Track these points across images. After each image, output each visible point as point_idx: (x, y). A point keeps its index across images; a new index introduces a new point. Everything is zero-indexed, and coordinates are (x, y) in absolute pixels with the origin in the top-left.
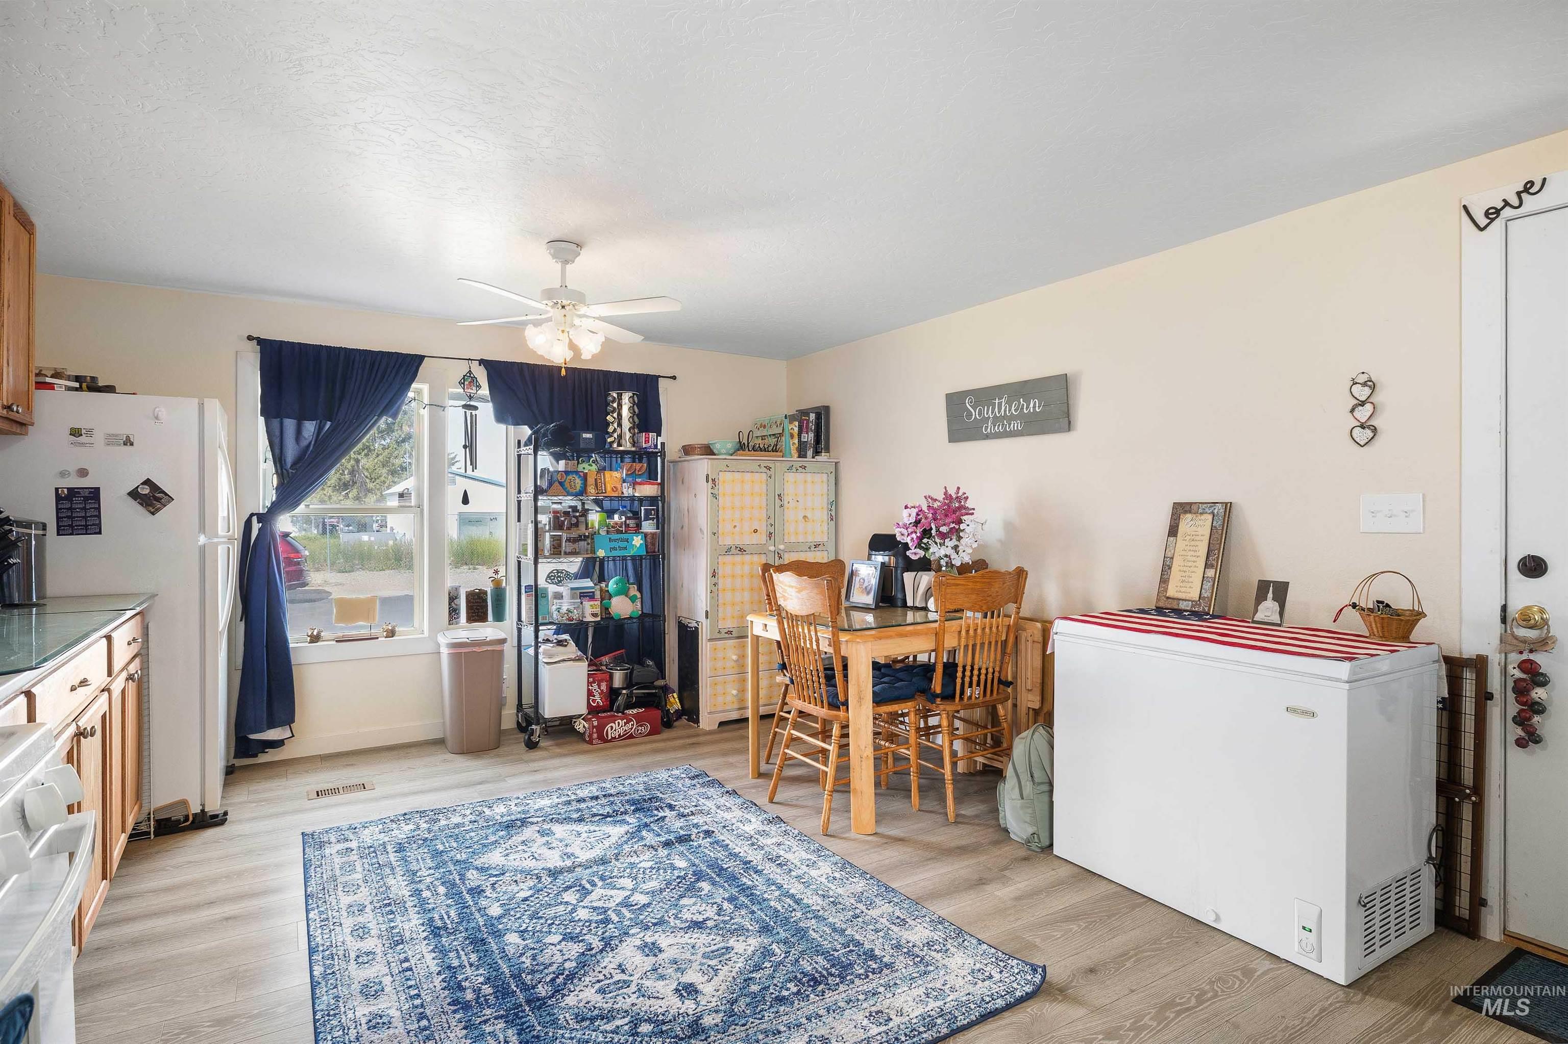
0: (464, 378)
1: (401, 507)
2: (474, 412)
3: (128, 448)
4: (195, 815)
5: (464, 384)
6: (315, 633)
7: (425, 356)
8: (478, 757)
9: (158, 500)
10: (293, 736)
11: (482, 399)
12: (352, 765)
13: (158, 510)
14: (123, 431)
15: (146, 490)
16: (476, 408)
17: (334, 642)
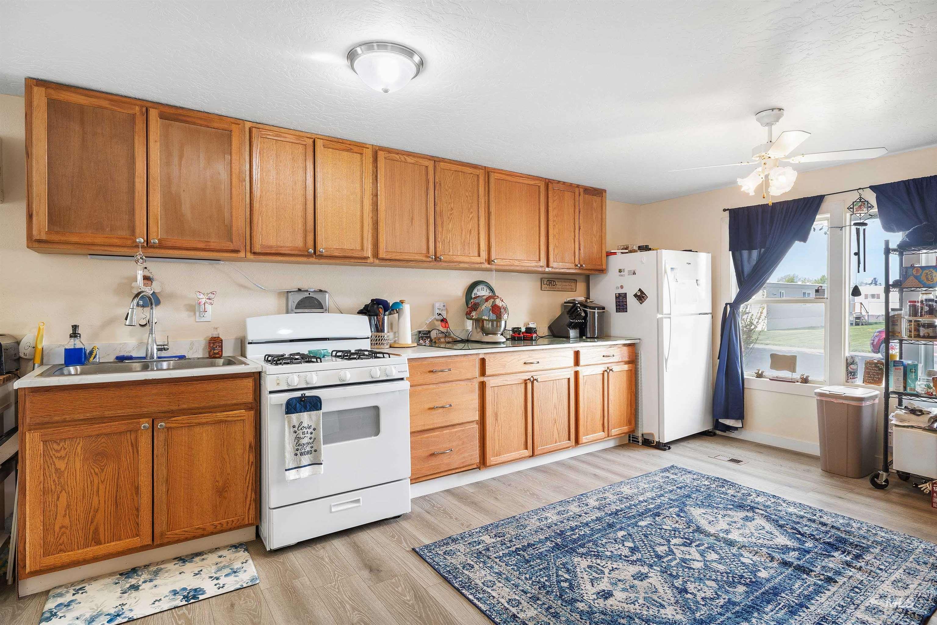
0: (853, 204)
1: (817, 298)
2: (864, 227)
3: (634, 275)
4: (657, 442)
5: (853, 208)
6: (760, 373)
7: (825, 195)
8: (832, 477)
9: (643, 297)
10: (743, 427)
11: (872, 216)
12: (761, 453)
13: (643, 302)
14: (632, 269)
15: (639, 294)
16: (865, 224)
17: (768, 380)
